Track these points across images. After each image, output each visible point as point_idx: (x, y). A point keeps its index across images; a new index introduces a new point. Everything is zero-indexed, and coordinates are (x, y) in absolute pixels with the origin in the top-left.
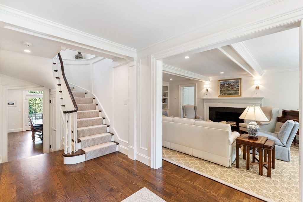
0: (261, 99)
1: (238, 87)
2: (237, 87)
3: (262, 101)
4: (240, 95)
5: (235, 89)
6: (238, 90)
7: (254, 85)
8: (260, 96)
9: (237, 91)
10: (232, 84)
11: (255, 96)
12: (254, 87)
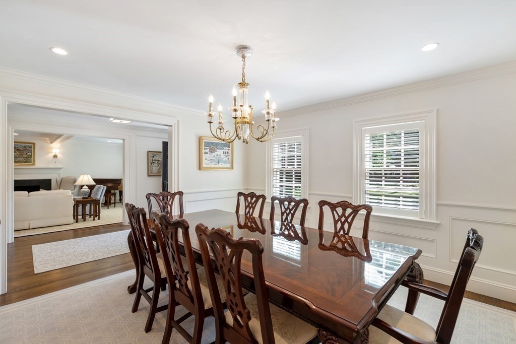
0: (60, 169)
1: (30, 154)
2: (28, 154)
3: (61, 170)
4: (34, 164)
5: (26, 156)
6: (31, 158)
7: (52, 153)
8: (59, 166)
9: (29, 159)
10: (21, 149)
11: (52, 166)
12: (52, 155)
